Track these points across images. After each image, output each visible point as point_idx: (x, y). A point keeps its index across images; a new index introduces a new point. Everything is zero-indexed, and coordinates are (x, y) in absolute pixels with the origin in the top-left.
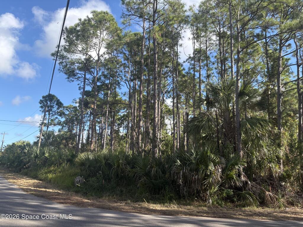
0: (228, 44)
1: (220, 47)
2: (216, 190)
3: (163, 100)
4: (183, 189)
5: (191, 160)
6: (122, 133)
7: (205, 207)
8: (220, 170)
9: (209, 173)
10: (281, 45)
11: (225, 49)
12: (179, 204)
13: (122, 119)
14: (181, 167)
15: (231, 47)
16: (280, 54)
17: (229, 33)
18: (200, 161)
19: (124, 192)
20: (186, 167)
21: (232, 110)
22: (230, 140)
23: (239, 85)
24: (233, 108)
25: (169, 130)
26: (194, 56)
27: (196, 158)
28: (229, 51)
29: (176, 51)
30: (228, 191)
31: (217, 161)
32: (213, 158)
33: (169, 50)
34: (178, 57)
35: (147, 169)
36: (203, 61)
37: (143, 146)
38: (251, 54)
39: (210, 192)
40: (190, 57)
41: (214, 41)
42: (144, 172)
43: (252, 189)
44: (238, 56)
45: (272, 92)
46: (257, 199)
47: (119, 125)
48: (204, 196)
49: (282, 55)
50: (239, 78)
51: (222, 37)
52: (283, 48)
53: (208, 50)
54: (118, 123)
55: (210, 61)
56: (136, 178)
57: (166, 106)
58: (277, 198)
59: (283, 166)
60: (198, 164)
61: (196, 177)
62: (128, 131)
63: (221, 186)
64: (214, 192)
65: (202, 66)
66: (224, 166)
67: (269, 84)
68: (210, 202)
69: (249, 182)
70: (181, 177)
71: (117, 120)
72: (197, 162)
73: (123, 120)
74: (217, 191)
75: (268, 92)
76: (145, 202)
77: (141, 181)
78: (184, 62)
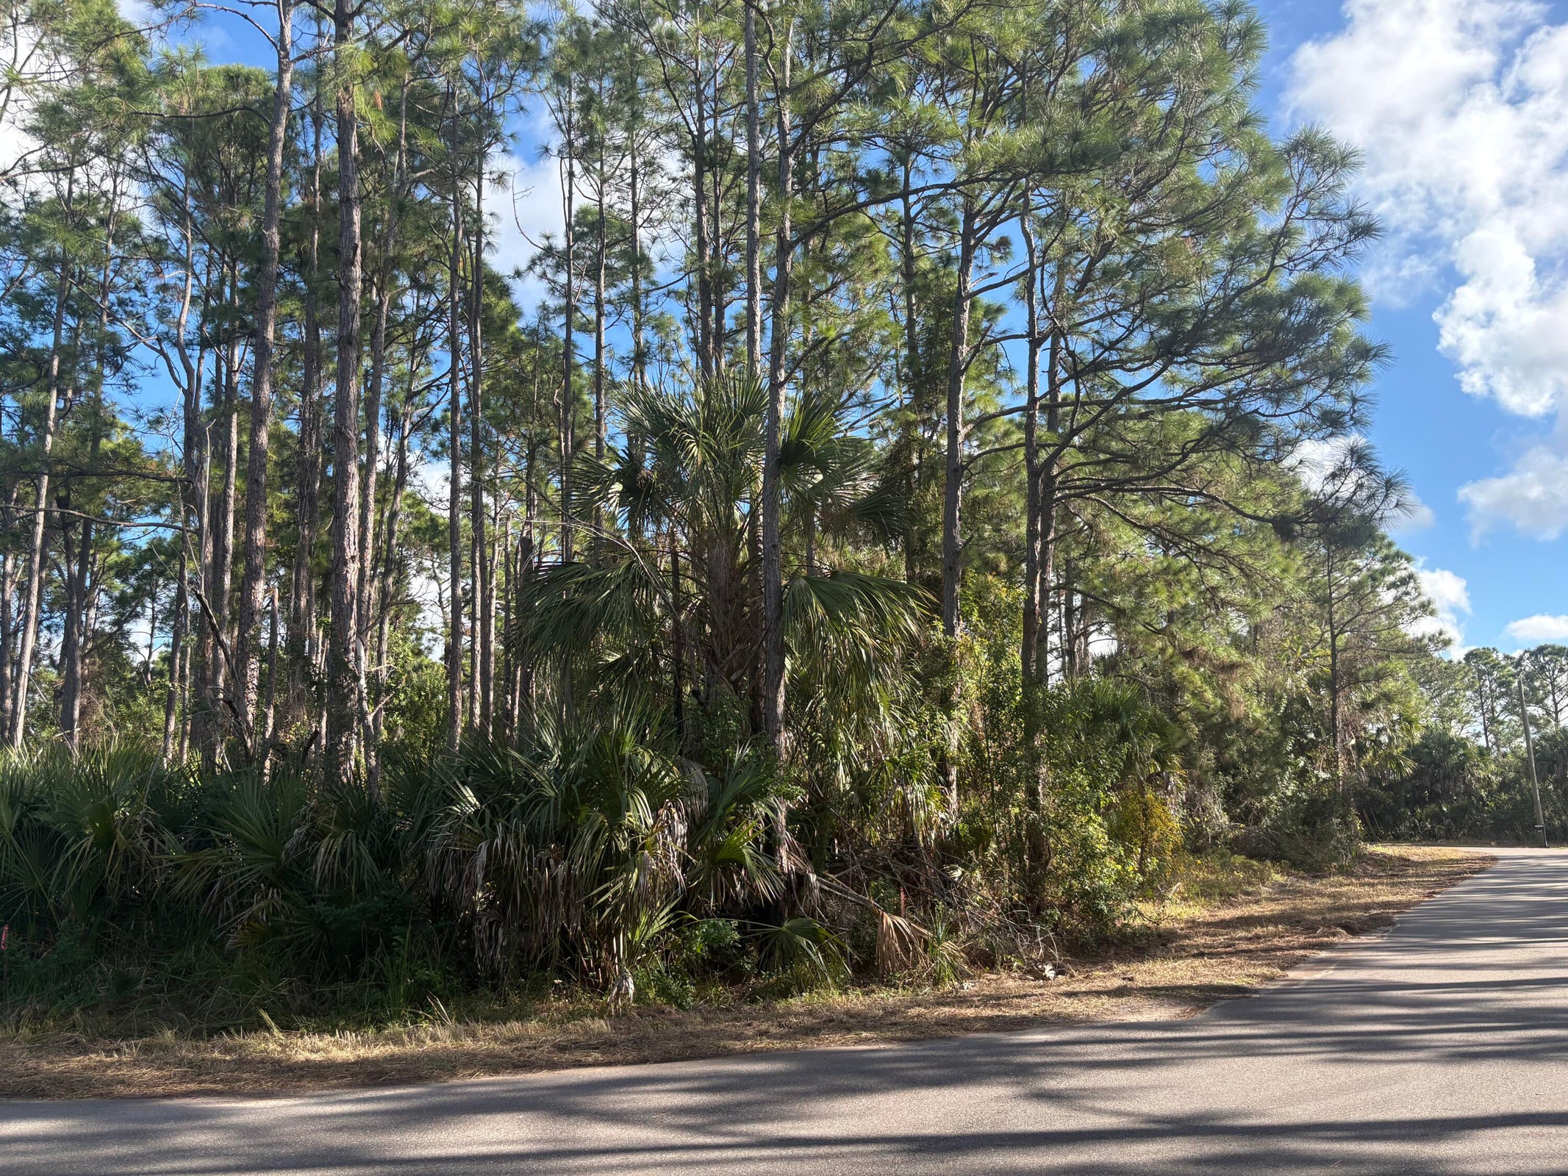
0: (738, 204)
1: (699, 211)
2: (658, 926)
3: (404, 468)
4: (493, 939)
5: (537, 783)
6: (146, 652)
7: (601, 1017)
8: (681, 829)
9: (623, 847)
10: (971, 241)
11: (724, 225)
12: (466, 1016)
13: (147, 567)
14: (482, 822)
15: (750, 222)
16: (965, 281)
17: (741, 148)
18: (581, 787)
19: (140, 987)
20: (508, 820)
21: (746, 535)
22: (733, 677)
23: (784, 410)
24: (753, 524)
25: (430, 635)
26: (569, 247)
27: (564, 770)
28: (742, 238)
29: (475, 207)
30: (715, 925)
31: (667, 780)
32: (649, 770)
33: (436, 200)
34: (484, 241)
35: (288, 845)
36: (613, 276)
37: (270, 722)
38: (842, 268)
39: (629, 942)
40: (549, 251)
41: (674, 180)
42: (271, 864)
43: (823, 907)
44: (782, 267)
45: (925, 456)
46: (843, 952)
47: (122, 601)
48: (597, 967)
49: (971, 287)
50: (782, 375)
51: (712, 164)
52: (977, 252)
53: (640, 221)
54: (117, 593)
55: (653, 283)
56: (220, 899)
57: (417, 502)
58: (926, 942)
59: (958, 795)
60: (569, 805)
61: (561, 869)
62: (177, 638)
63: (683, 905)
64: (647, 938)
65: (609, 302)
66: (700, 805)
67: (912, 417)
68: (627, 989)
69: (813, 878)
70: (480, 877)
71: (112, 573)
72: (569, 789)
73: (149, 575)
74: (662, 933)
75: (911, 454)
76: (268, 1029)
77: (247, 913)
78: (518, 274)
